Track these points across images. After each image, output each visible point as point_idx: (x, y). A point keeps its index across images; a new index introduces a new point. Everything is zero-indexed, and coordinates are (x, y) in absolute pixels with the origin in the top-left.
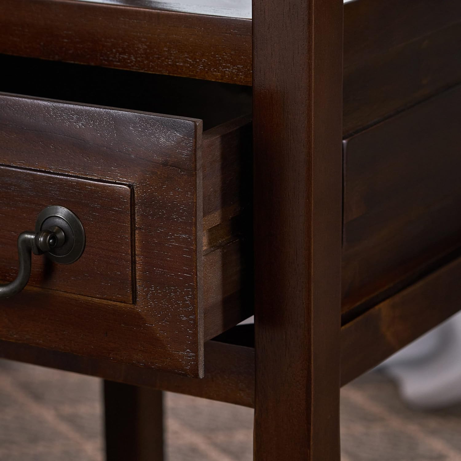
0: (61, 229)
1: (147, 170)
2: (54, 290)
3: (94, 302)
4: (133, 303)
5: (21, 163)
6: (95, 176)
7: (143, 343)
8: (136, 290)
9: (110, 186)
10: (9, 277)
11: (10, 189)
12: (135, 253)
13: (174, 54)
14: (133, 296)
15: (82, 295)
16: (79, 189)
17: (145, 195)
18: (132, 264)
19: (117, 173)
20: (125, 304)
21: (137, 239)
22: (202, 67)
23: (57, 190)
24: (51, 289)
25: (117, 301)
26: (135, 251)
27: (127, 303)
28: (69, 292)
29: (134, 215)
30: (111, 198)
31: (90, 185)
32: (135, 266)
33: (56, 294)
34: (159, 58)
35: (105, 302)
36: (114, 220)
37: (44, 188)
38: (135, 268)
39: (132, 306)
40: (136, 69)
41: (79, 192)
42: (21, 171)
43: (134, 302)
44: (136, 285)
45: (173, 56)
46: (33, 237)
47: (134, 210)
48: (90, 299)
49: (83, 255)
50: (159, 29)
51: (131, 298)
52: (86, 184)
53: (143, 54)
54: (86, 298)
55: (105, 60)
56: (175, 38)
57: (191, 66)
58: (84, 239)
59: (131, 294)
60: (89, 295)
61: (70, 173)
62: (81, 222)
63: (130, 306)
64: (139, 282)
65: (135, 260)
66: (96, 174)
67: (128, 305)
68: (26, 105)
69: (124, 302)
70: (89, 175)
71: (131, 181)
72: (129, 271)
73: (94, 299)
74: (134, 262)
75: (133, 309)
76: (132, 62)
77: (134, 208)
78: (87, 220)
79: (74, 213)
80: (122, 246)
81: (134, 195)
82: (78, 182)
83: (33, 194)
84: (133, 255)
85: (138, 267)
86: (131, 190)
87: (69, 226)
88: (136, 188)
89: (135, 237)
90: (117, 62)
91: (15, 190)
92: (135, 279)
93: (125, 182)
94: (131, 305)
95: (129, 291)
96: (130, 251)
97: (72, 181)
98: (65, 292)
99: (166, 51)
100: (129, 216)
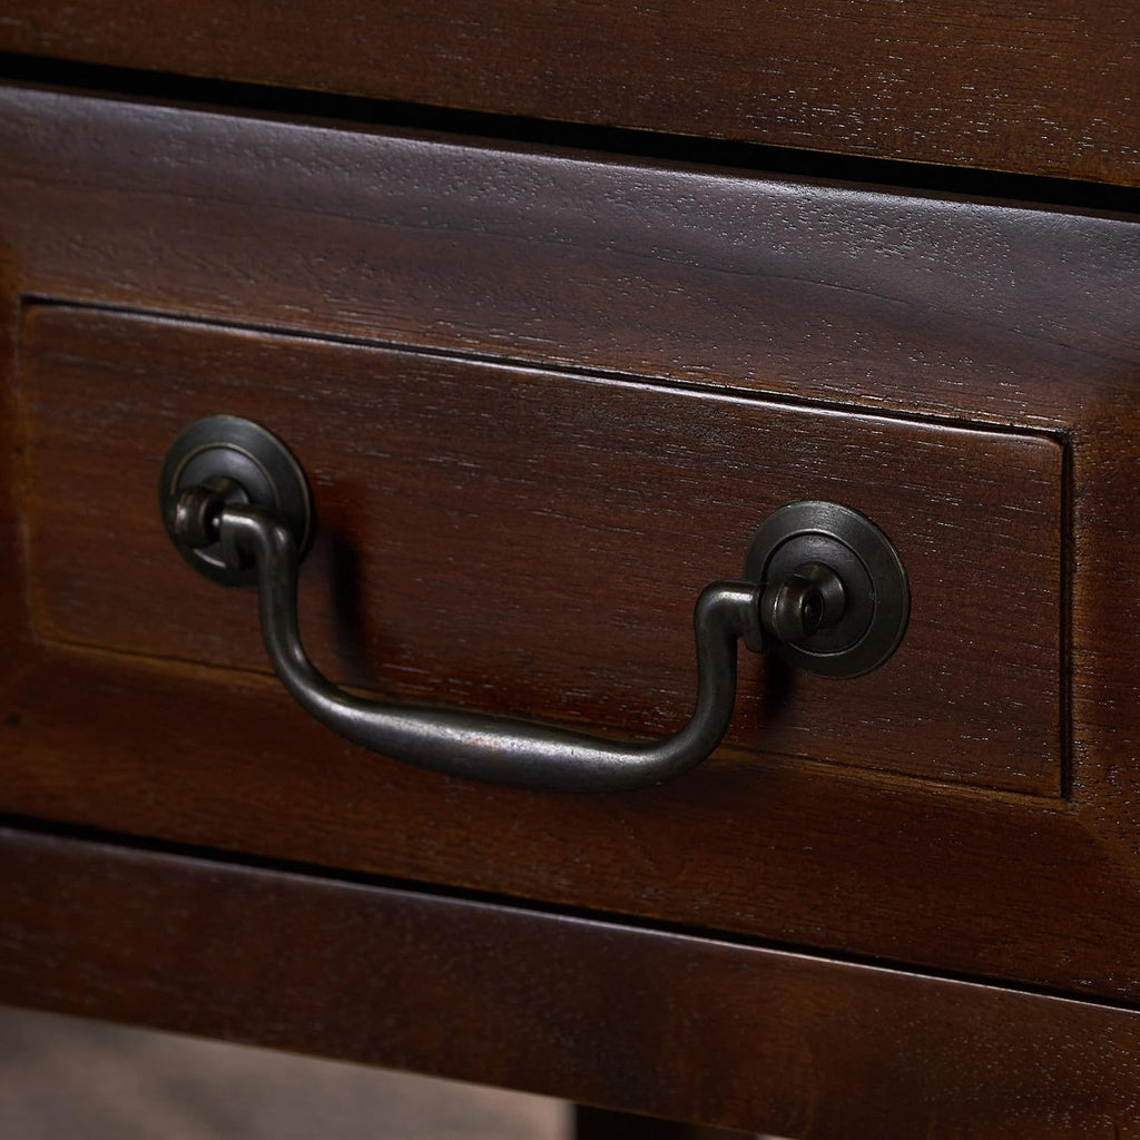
0: (829, 570)
1: (1115, 389)
2: (800, 757)
3: (931, 792)
4: (1063, 796)
5: (700, 371)
6: (944, 410)
7: (1090, 915)
8: (1072, 756)
9: (994, 440)
10: (651, 720)
11: (664, 454)
12: (1071, 643)
13: (996, 102)
14: (1063, 776)
15: (894, 772)
16: (893, 451)
17: (1109, 466)
18: (1062, 675)
19: (1018, 398)
20: (1035, 799)
21: (1080, 601)
22: (1088, 142)
23: (819, 455)
24: (792, 756)
25: (1010, 791)
26: (1070, 636)
27: (1045, 797)
28: (852, 763)
29: (1072, 526)
30: (997, 477)
31: (930, 436)
32: (1070, 682)
33: (806, 769)
34: (942, 117)
35: (968, 792)
36: (1006, 542)
37: (776, 447)
38: (1070, 687)
39: (1059, 805)
40: (863, 152)
41: (894, 460)
42: (700, 395)
43: (1066, 792)
44: (1071, 741)
45: (992, 109)
46: (746, 598)
47: (1072, 512)
48: (917, 783)
49: (900, 651)
50: (947, 24)
51: (1057, 779)
52: (915, 433)
53: (889, 103)
54: (906, 781)
55: (759, 122)
56: (1001, 51)
57: (1051, 139)
58: (906, 601)
59: (1059, 769)
60: (918, 773)
61: (860, 400)
62: (896, 549)
63: (1049, 805)
64: (1083, 729)
65: (1071, 663)
66: (946, 402)
67: (1044, 801)
68: (717, 195)
69: (1035, 793)
70: (923, 406)
71: (1060, 423)
72: (1051, 696)
73: (931, 783)
74: (1066, 670)
75: (1061, 812)
76: (851, 128)
77: (1072, 504)
78: (916, 543)
79: (874, 524)
80: (1032, 621)
81: (1072, 465)
82: (888, 429)
83: (740, 466)
84: (1066, 648)
85: (1080, 683)
86: (1065, 452)
87: (858, 562)
88: (1077, 444)
89: (1071, 595)
90: (801, 129)
91: (679, 456)
92: (1071, 721)
93: (1042, 426)
94: (1055, 801)
95: (1051, 759)
96: (1057, 636)
97: (872, 426)
98: (837, 763)
99: (971, 94)
100: (1056, 531)
